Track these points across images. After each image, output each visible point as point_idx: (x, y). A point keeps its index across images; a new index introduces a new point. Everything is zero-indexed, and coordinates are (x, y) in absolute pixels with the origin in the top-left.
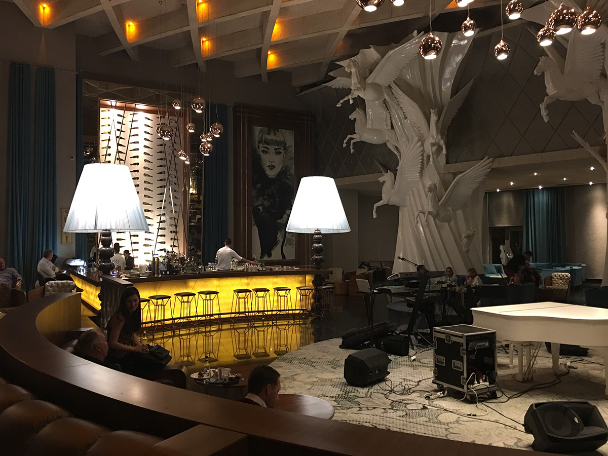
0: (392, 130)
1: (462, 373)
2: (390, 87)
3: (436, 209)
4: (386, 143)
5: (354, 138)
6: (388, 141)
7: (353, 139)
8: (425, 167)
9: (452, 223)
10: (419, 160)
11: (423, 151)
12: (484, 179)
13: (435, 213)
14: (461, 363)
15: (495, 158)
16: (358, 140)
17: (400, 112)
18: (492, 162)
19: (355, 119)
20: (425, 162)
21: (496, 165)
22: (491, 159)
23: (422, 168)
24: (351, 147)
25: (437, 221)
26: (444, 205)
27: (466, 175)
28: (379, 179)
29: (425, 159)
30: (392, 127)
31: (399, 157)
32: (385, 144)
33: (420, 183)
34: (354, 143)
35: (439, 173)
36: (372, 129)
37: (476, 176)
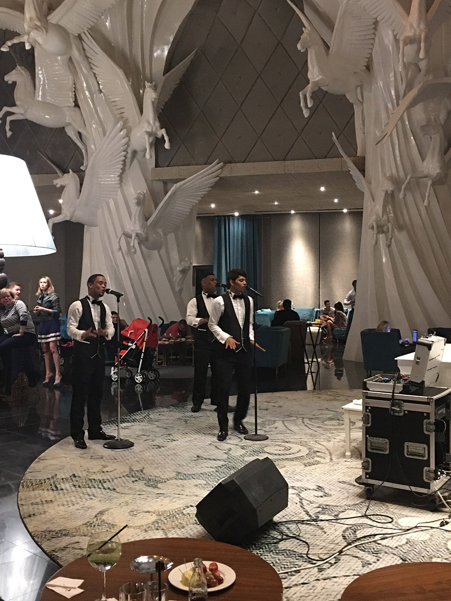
0: (77, 109)
1: (427, 463)
2: (80, 37)
3: (146, 231)
4: (64, 128)
5: (14, 113)
6: (69, 124)
7: (12, 114)
8: (127, 168)
9: (163, 251)
10: (120, 157)
11: (128, 144)
12: (209, 191)
13: (144, 235)
14: (425, 446)
15: (225, 163)
16: (21, 117)
17: (92, 80)
18: (221, 168)
19: (14, 83)
20: (128, 161)
21: (226, 173)
22: (221, 164)
23: (123, 170)
24: (8, 128)
25: (143, 247)
26: (155, 224)
27: (186, 185)
28: (55, 182)
29: (129, 156)
30: (77, 105)
31: (84, 151)
32: (62, 130)
33: (119, 193)
34: (11, 122)
35: (146, 180)
36: (44, 103)
37: (199, 187)
